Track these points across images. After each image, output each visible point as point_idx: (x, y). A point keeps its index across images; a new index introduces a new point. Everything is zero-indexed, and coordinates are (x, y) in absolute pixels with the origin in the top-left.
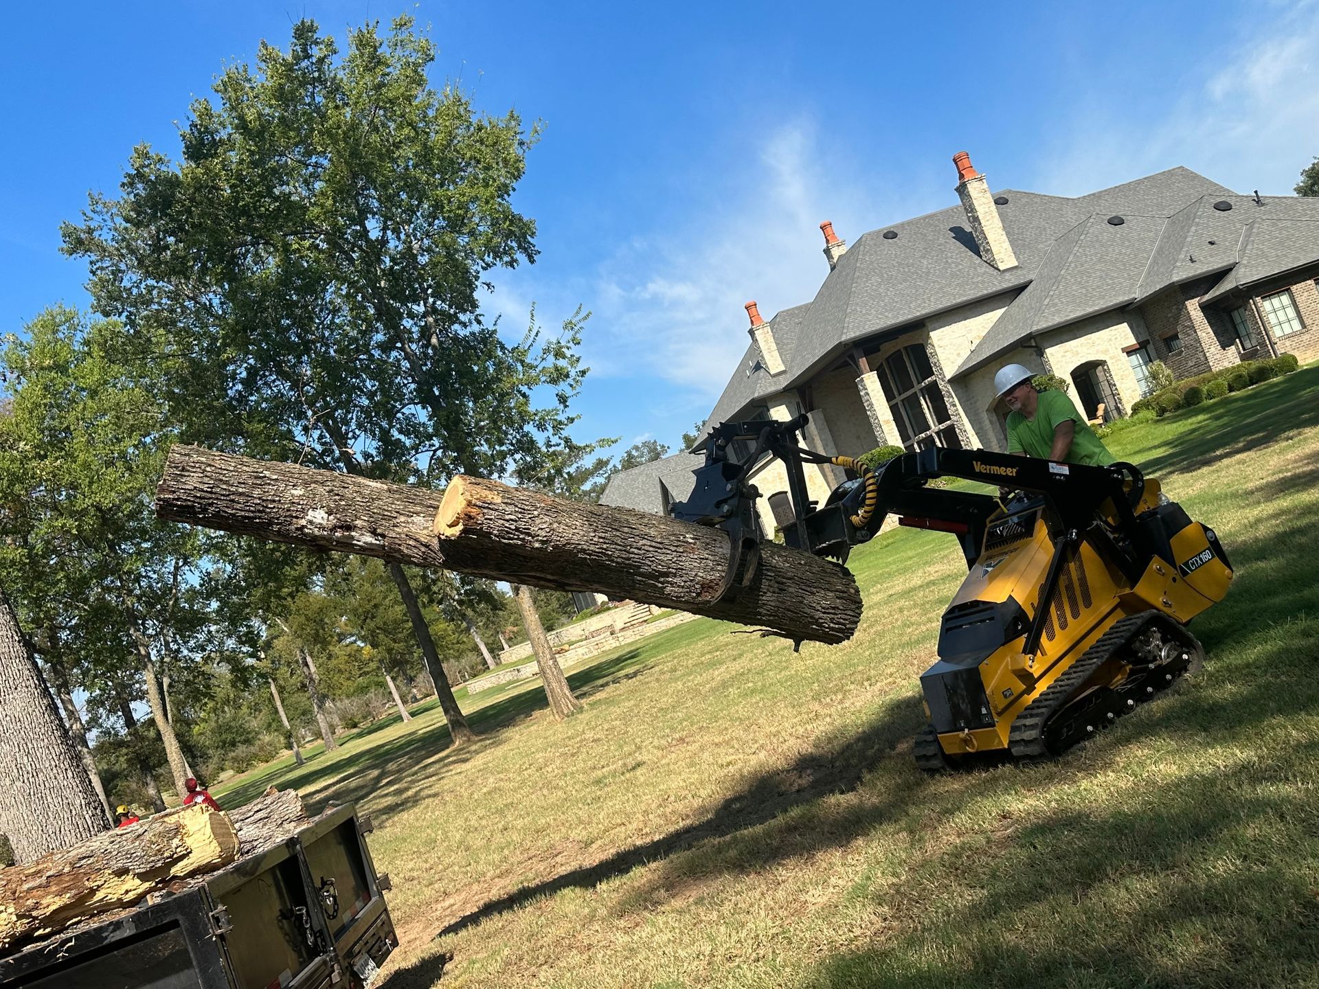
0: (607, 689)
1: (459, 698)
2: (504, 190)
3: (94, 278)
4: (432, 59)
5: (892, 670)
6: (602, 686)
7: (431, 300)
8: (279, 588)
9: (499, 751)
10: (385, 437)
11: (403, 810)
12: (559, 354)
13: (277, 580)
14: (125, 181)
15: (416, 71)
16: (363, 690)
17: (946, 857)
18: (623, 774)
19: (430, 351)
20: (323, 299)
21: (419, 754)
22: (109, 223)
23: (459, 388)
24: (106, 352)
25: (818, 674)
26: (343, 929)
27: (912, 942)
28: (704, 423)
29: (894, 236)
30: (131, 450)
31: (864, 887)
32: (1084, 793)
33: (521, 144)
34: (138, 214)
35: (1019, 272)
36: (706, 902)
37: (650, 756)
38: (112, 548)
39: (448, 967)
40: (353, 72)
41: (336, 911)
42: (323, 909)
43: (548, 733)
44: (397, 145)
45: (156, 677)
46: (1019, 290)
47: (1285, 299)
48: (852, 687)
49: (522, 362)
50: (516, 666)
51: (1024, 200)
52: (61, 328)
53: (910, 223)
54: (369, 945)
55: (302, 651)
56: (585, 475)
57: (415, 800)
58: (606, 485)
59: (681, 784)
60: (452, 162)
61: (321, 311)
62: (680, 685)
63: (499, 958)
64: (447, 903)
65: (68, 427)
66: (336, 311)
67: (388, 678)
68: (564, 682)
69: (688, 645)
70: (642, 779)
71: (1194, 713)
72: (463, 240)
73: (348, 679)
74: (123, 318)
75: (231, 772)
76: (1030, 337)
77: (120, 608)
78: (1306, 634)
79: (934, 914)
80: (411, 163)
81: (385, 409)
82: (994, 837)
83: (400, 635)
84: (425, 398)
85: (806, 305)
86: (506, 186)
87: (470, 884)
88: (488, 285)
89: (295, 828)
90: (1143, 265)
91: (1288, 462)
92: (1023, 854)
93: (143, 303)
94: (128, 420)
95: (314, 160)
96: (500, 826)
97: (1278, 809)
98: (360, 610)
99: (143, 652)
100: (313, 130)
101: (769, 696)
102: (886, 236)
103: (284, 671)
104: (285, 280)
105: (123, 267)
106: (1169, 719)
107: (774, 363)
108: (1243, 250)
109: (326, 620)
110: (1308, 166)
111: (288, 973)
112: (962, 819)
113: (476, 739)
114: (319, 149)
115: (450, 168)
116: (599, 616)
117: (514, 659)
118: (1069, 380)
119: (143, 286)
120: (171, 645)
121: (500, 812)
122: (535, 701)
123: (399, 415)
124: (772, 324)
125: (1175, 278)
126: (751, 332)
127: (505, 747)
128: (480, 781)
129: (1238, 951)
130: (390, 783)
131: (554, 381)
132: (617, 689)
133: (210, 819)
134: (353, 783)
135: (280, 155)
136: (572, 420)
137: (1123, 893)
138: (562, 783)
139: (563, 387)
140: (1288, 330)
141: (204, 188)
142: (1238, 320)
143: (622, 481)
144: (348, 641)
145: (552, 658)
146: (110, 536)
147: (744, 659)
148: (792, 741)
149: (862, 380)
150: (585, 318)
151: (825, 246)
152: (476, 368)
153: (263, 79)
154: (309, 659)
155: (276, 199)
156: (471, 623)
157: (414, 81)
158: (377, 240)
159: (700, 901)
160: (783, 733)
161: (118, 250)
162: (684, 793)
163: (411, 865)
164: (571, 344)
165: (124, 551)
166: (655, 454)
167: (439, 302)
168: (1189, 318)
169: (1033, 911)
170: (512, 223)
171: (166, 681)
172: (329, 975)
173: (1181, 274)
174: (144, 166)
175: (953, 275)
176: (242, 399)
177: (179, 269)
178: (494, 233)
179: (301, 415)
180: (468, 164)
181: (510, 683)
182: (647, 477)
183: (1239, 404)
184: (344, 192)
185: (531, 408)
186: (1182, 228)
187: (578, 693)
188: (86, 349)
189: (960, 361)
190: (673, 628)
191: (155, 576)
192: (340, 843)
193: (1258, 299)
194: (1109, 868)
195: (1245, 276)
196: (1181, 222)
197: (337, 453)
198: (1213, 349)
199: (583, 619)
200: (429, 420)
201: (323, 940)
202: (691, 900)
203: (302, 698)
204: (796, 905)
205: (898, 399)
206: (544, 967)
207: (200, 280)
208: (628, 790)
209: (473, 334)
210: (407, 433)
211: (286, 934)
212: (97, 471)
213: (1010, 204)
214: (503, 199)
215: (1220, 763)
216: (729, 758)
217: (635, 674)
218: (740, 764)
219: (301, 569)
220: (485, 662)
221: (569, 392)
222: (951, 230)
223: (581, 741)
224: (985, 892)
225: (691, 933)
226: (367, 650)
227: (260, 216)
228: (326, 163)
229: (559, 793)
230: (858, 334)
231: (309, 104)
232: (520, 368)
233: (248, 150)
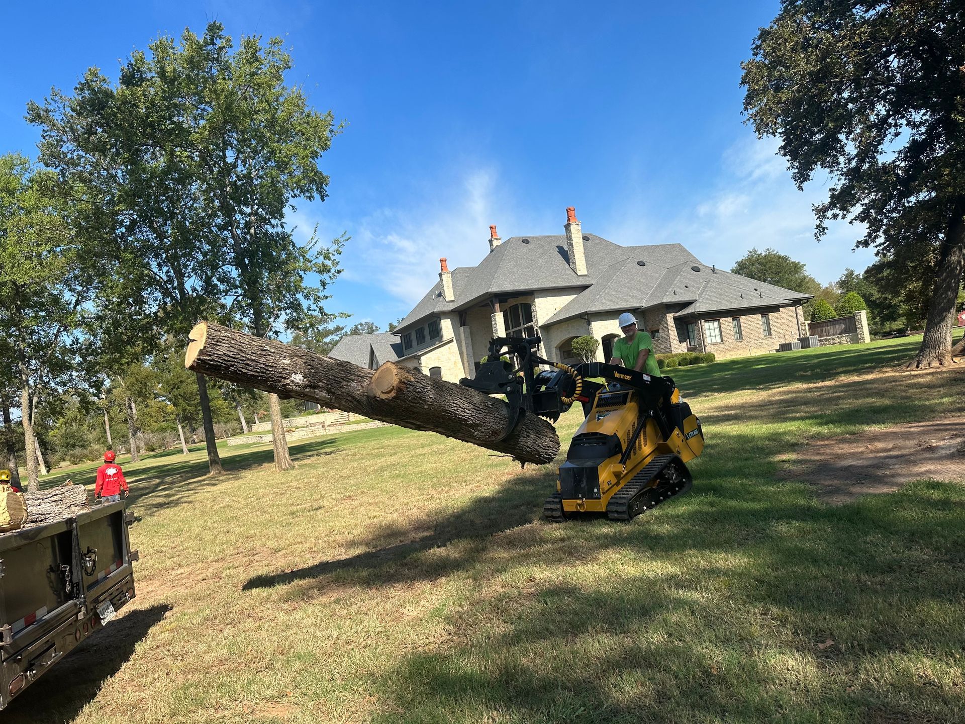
0: (312, 458)
1: (221, 447)
2: (315, 155)
3: (44, 140)
4: (289, 68)
5: (480, 479)
6: (310, 456)
7: (256, 207)
8: (120, 358)
9: (237, 483)
10: (208, 281)
11: (168, 508)
12: (327, 257)
13: (120, 352)
14: (78, 86)
15: (277, 71)
16: (163, 430)
17: (493, 599)
18: (309, 511)
19: (249, 237)
20: (189, 191)
21: (187, 475)
22: (61, 109)
23: (261, 263)
24: (41, 188)
25: (437, 473)
26: (97, 583)
27: (464, 652)
28: (403, 319)
29: (527, 242)
30: (45, 253)
31: (441, 611)
32: (579, 574)
33: (331, 131)
34: (81, 108)
35: (587, 278)
36: (341, 602)
37: (328, 504)
38: (18, 310)
39: (168, 614)
40: (239, 61)
41: (93, 570)
42: (83, 568)
43: (270, 478)
44: (257, 112)
45: (29, 396)
46: (584, 288)
47: (716, 324)
48: (455, 484)
49: (304, 256)
50: (260, 435)
51: (597, 241)
52: (16, 168)
53: (537, 238)
54: (113, 596)
55: (129, 399)
56: (328, 333)
57: (177, 503)
58: (339, 341)
59: (343, 524)
60: (287, 130)
61: (187, 197)
62: (356, 464)
63: (201, 615)
64: (179, 572)
65: (6, 229)
66: (195, 200)
67: (180, 426)
68: (287, 450)
69: (366, 442)
70: (320, 517)
71: (646, 538)
72: (283, 177)
73: (156, 422)
74: (58, 170)
75: (69, 463)
76: (586, 313)
77: (16, 348)
78: (712, 504)
79: (478, 636)
80: (262, 124)
81: (212, 264)
82: (523, 592)
83: (192, 402)
84: (238, 263)
85: (473, 268)
86: (317, 152)
87: (197, 562)
88: (293, 207)
89: (79, 511)
90: (650, 290)
91: (705, 408)
92: (539, 607)
93: (73, 165)
94: (46, 233)
95: (203, 106)
96: (225, 530)
97: (691, 608)
98: (171, 382)
99: (24, 378)
100: (205, 87)
101: (407, 481)
102: (523, 241)
103: (116, 408)
104: (167, 171)
105: (65, 139)
106: (631, 538)
107: (449, 295)
108: (701, 294)
109: (148, 384)
110: (740, 260)
111: (45, 609)
112: (505, 577)
113: (225, 473)
114: (207, 100)
115: (285, 133)
116: (317, 415)
117: (260, 430)
118: (600, 341)
119: (75, 154)
120: (44, 378)
121: (228, 521)
122: (267, 457)
123: (220, 270)
124: (453, 273)
125: (664, 301)
126: (440, 275)
127: (241, 482)
128: (220, 499)
129: (662, 696)
130: (164, 489)
131: (320, 272)
132: (318, 460)
133: (8, 496)
134: (142, 485)
135: (182, 98)
136: (326, 298)
137: (596, 645)
138: (270, 510)
139: (325, 277)
140: (714, 341)
141: (128, 104)
142: (690, 329)
143: (349, 341)
144: (160, 399)
145: (283, 434)
146: (19, 302)
147: (396, 456)
148: (415, 510)
149: (495, 316)
150: (347, 240)
151: (490, 238)
152: (274, 254)
153: (182, 50)
154: (133, 405)
155: (173, 123)
156: (238, 404)
157: (275, 77)
158: (231, 163)
159: (337, 601)
160: (410, 504)
161: (63, 127)
162: (344, 530)
163: (163, 543)
164: (335, 253)
165: (26, 314)
166: (371, 330)
167: (261, 210)
168: (667, 323)
169: (540, 645)
170: (316, 174)
171: (35, 399)
172: (76, 614)
173: (668, 299)
174: (92, 81)
175: (553, 271)
176: (122, 236)
177: (100, 148)
178: (304, 178)
179: (157, 256)
180: (297, 134)
181: (254, 444)
182: (365, 341)
183: (681, 373)
184: (217, 130)
185: (303, 285)
186: (673, 276)
187: (294, 457)
188: (30, 184)
189: (548, 318)
190: (359, 431)
191: (43, 334)
192: (110, 525)
193: (703, 321)
194: (589, 626)
195: (699, 308)
196: (674, 272)
197: (176, 284)
198: (675, 342)
199: (307, 415)
200: (238, 277)
201: (78, 589)
202: (332, 599)
203: (123, 428)
204: (397, 615)
205: (511, 331)
206: (229, 626)
207: (112, 159)
208: (309, 522)
209: (277, 233)
210: (222, 281)
211: (51, 582)
212: (19, 260)
213: (590, 241)
214: (313, 159)
215: (659, 571)
216: (376, 514)
217: (331, 453)
218: (381, 518)
219: (138, 349)
220: (242, 429)
221: (328, 280)
222: (557, 247)
223: (288, 487)
224: (513, 627)
225: (327, 621)
226: (170, 407)
227: (161, 130)
228: (210, 110)
229: (267, 516)
230: (498, 290)
231: (207, 72)
232: (302, 260)
233: (162, 89)
